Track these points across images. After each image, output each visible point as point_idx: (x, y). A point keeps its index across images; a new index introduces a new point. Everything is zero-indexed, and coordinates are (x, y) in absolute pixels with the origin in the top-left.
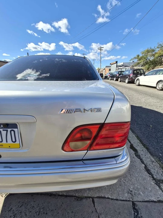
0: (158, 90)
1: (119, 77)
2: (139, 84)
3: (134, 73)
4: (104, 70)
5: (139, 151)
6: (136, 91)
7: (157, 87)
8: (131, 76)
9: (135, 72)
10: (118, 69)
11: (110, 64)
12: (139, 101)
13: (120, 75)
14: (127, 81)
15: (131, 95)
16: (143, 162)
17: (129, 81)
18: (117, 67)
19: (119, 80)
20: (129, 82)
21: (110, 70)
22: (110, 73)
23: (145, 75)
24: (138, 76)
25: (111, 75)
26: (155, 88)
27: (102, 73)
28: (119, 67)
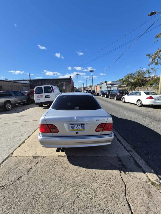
0: (138, 106)
1: (109, 95)
2: (125, 101)
3: (120, 93)
4: (96, 88)
5: (121, 141)
6: (122, 107)
7: (138, 104)
8: (118, 95)
9: (121, 91)
10: (108, 87)
11: (101, 83)
12: (124, 115)
13: (109, 93)
14: (115, 98)
15: (118, 111)
16: (123, 145)
17: (117, 98)
18: (106, 85)
19: (109, 97)
20: (117, 100)
21: (101, 88)
22: (101, 91)
23: (128, 95)
24: (124, 95)
25: (102, 92)
26: (136, 104)
27: (94, 90)
28: (109, 85)
